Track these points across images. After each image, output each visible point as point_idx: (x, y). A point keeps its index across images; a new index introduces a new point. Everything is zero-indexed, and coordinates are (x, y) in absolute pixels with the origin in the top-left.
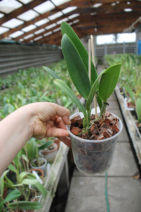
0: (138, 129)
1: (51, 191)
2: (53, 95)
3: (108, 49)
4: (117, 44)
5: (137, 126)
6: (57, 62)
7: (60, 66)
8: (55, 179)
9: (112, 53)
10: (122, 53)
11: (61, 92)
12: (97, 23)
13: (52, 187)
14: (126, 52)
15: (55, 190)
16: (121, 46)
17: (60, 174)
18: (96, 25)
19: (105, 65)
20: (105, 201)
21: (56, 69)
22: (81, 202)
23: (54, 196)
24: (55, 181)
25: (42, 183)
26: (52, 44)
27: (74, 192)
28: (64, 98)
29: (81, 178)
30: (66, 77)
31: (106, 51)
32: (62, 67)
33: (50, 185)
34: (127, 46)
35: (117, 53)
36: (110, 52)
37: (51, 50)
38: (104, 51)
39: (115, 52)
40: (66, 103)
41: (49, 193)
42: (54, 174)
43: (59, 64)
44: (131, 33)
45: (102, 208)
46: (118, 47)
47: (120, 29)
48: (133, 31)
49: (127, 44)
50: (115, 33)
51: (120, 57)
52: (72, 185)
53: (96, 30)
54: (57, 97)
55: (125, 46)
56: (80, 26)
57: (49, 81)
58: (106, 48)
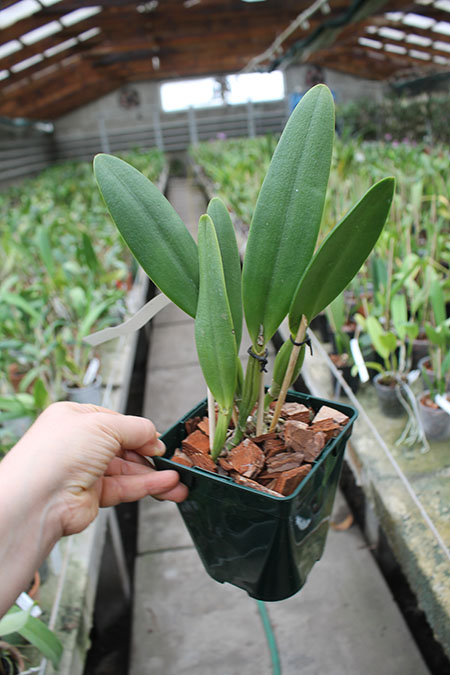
0: (339, 374)
1: (74, 633)
2: (35, 286)
3: (200, 125)
4: (227, 109)
5: (335, 362)
6: (34, 175)
7: (47, 188)
8: (81, 583)
9: (216, 138)
10: (247, 135)
11: (62, 276)
12: (158, 41)
13: (78, 614)
14: (259, 134)
15: (88, 624)
16: (241, 116)
17: (98, 562)
18: (155, 48)
19: (194, 175)
20: (257, 619)
21: (34, 200)
22: (180, 639)
23: (88, 645)
24: (85, 591)
25: (37, 612)
26: (14, 115)
27: (150, 610)
28: (77, 294)
29: (167, 555)
30: (71, 221)
31: (193, 130)
32: (54, 190)
33: (68, 609)
34: (259, 113)
35: (228, 137)
36: (206, 135)
37: (11, 136)
38: (187, 134)
39: (221, 135)
40: (85, 309)
41: (70, 640)
42: (76, 565)
43: (44, 183)
44: (269, 71)
45: (249, 644)
46: (231, 117)
47: (232, 61)
48: (273, 66)
49: (257, 106)
50: (220, 72)
51: (241, 148)
52: (138, 585)
53: (156, 62)
54: (52, 293)
55: (252, 114)
56: (104, 50)
57: (17, 238)
58: (193, 122)
